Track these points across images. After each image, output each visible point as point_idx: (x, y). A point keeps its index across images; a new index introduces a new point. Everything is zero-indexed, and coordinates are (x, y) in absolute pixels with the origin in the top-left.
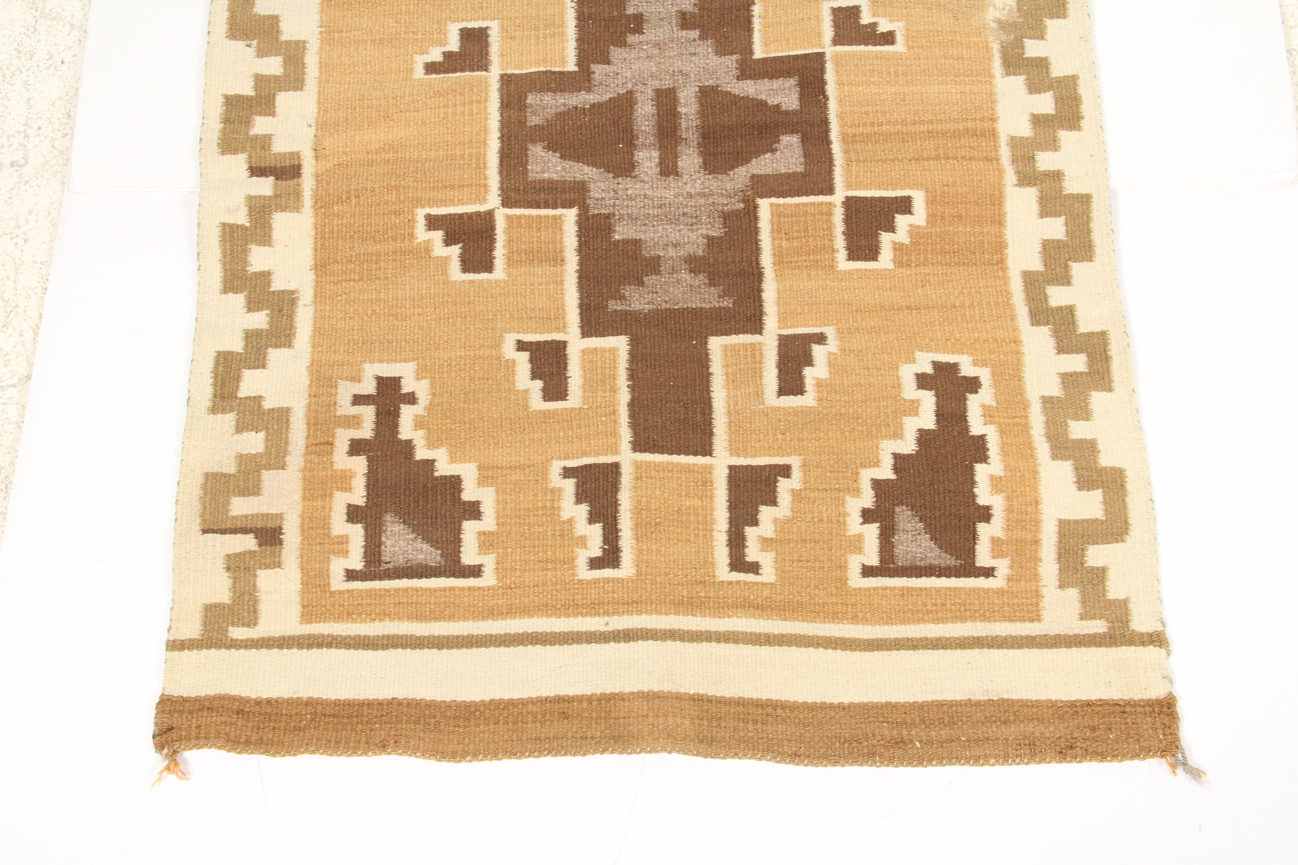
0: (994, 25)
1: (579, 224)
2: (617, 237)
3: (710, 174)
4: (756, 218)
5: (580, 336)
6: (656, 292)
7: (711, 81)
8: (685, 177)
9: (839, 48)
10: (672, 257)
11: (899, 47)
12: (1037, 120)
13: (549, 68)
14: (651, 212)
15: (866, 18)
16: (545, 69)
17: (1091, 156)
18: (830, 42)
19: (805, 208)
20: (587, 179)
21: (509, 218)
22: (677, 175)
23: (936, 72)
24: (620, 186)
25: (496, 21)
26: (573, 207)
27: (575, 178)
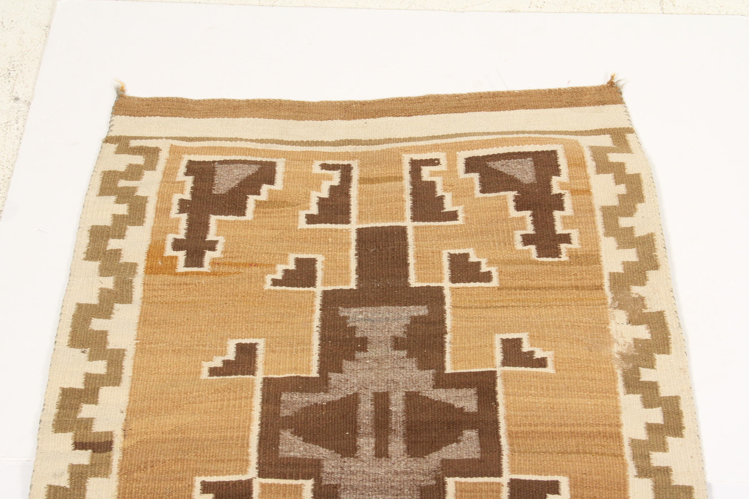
0: (618, 356)
1: (314, 491)
3: (411, 457)
4: (444, 492)
7: (414, 389)
8: (393, 459)
9: (507, 368)
11: (550, 369)
12: (650, 428)
13: (298, 375)
14: (367, 484)
15: (526, 348)
16: (295, 375)
17: (691, 457)
18: (500, 364)
19: (480, 486)
20: (322, 458)
21: (263, 486)
22: (388, 457)
23: (576, 389)
24: (346, 464)
25: (263, 339)
26: (310, 479)
27: (313, 456)
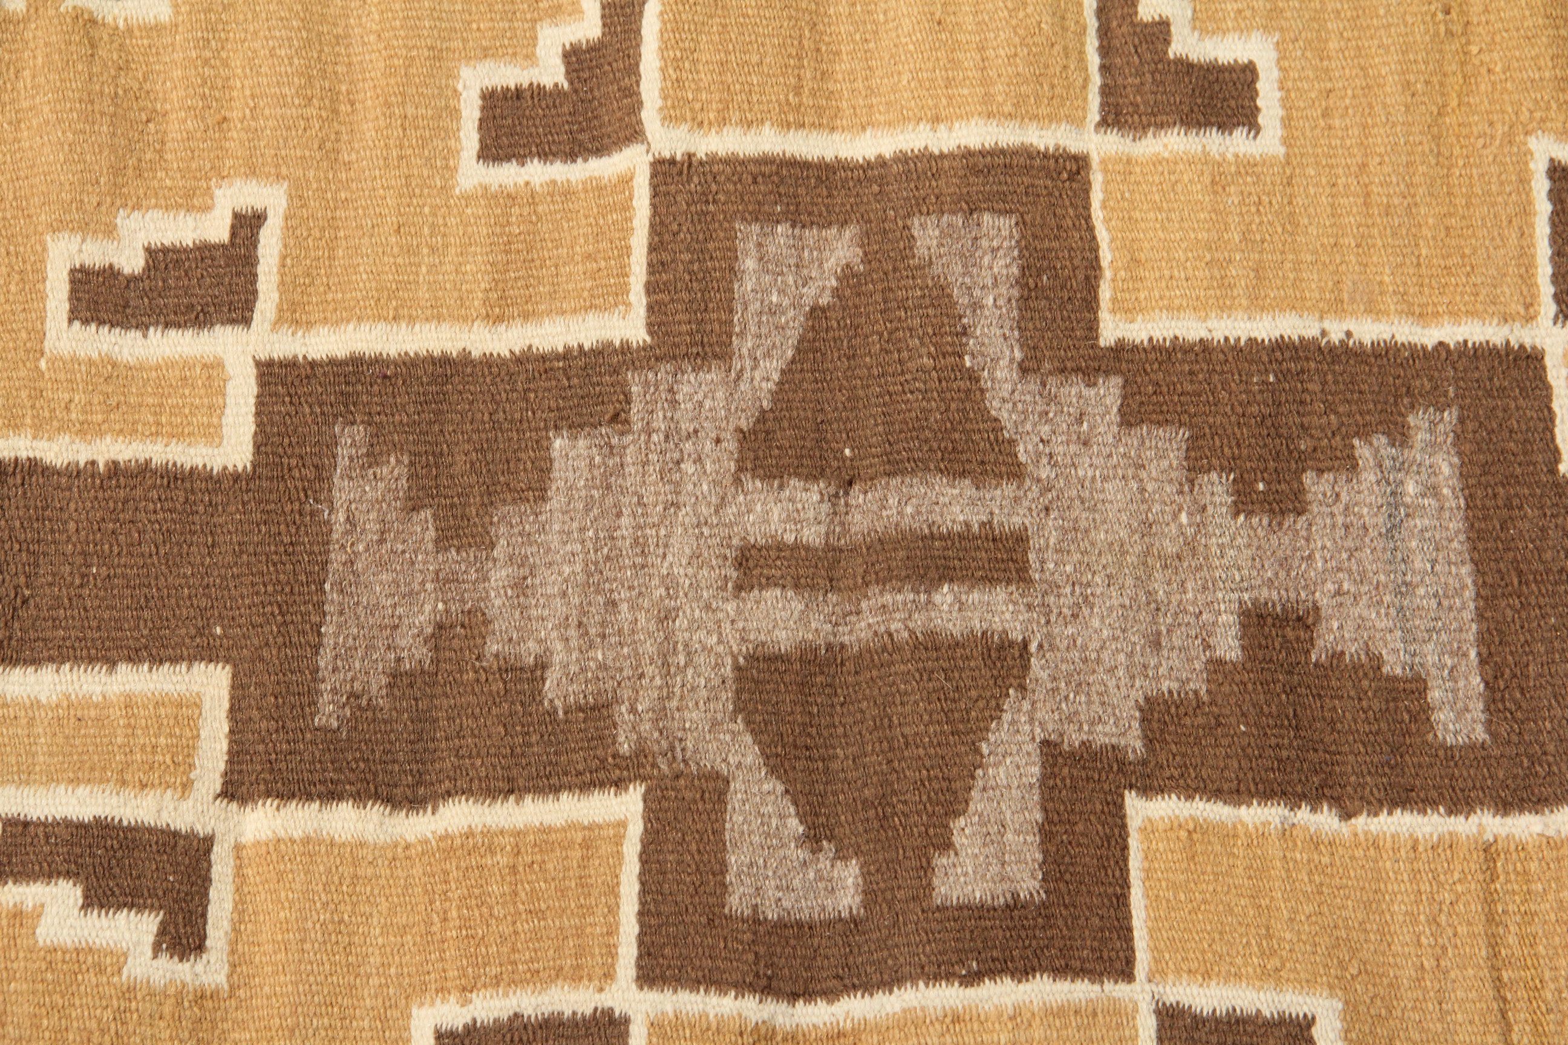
1: (602, 351)
2: (558, 443)
3: (737, 668)
4: (586, 787)
5: (263, 356)
6: (381, 541)
7: (1044, 675)
8: (730, 607)
9: (1148, 1024)
10: (486, 579)
13: (1108, 274)
14: (625, 521)
16: (1104, 263)
18: (1169, 1000)
19: (602, 910)
20: (737, 365)
21: (626, 181)
22: (739, 588)
24: (709, 446)
25: (1282, 150)
26: (650, 333)
27: (742, 334)
